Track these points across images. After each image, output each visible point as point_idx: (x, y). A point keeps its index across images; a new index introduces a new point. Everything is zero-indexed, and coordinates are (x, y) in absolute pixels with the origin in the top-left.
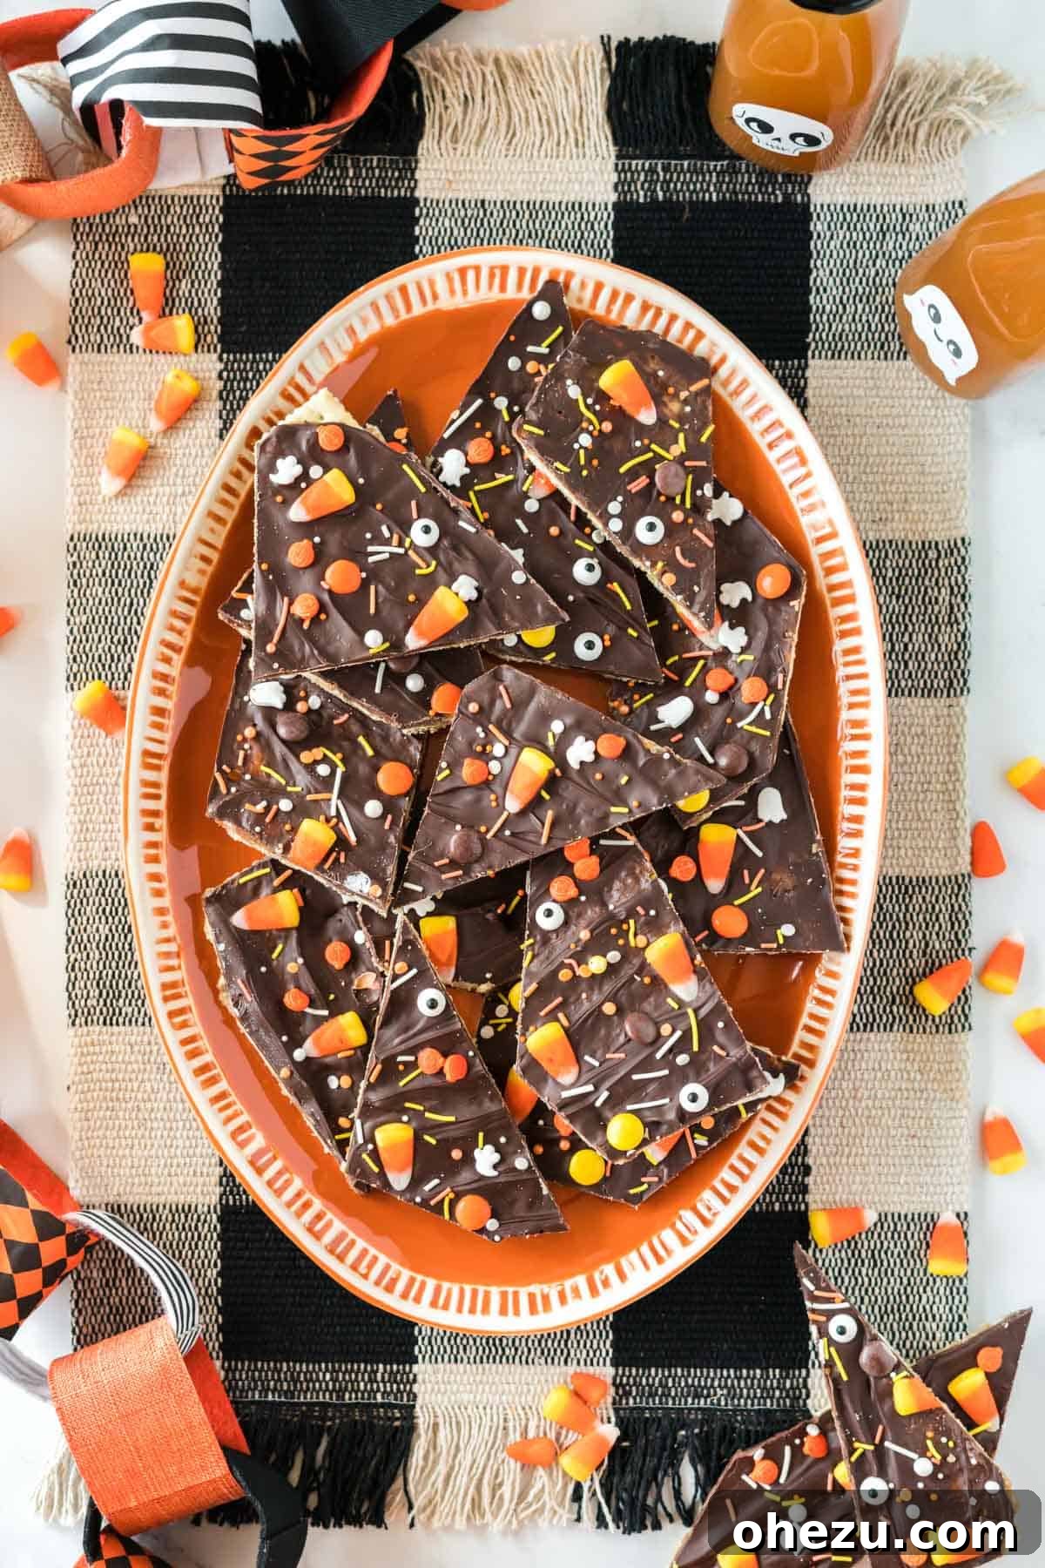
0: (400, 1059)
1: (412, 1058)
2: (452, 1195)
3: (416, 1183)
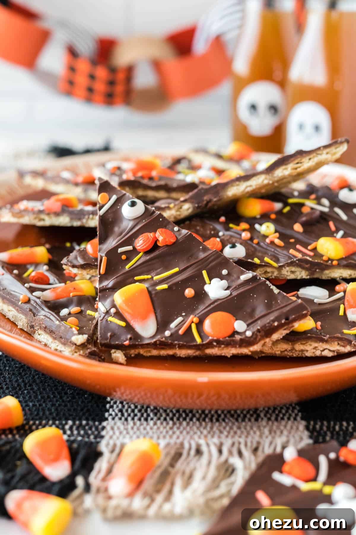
0: (120, 250)
1: (130, 248)
2: (196, 320)
3: (162, 326)
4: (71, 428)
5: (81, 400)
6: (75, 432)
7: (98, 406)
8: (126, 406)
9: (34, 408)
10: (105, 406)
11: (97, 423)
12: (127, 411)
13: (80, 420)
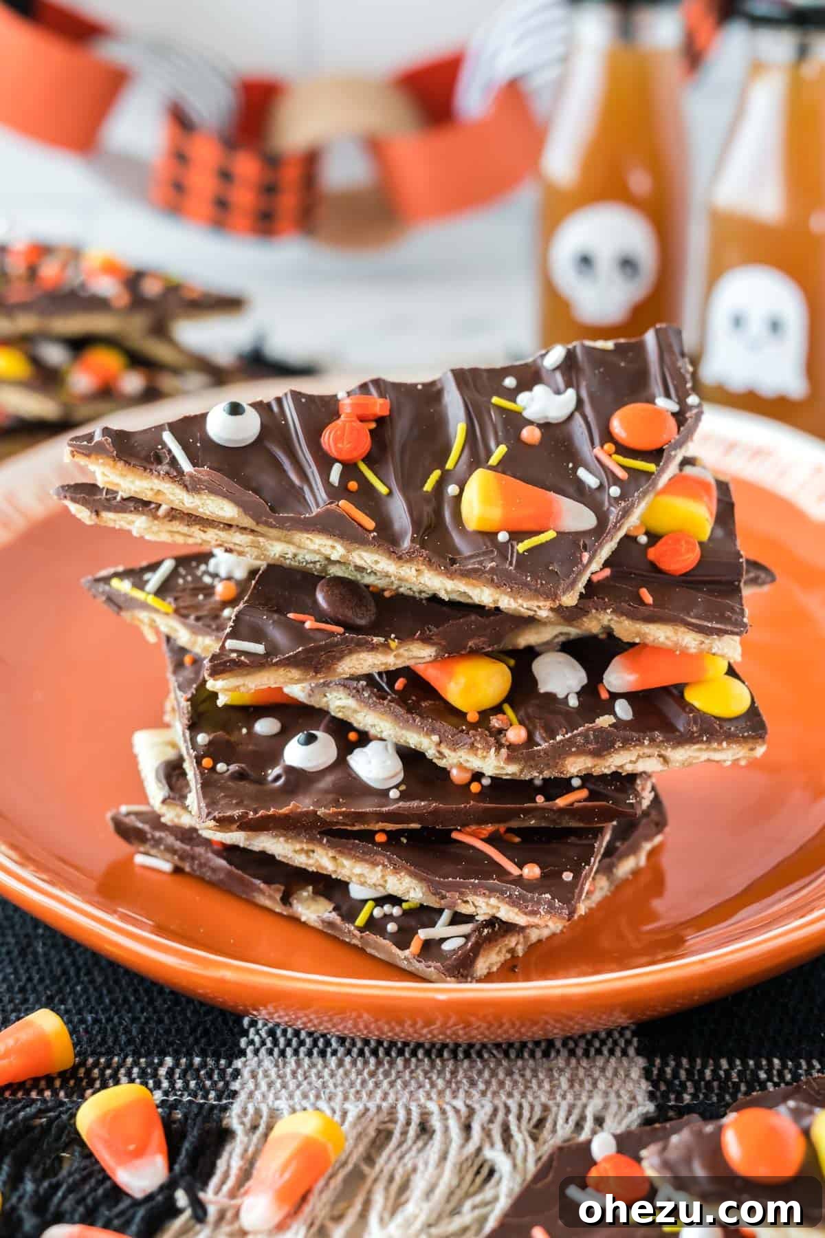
4: (170, 1075)
6: (179, 1084)
9: (96, 1027)
10: (240, 1023)
11: (223, 1063)
12: (284, 1033)
13: (189, 1054)
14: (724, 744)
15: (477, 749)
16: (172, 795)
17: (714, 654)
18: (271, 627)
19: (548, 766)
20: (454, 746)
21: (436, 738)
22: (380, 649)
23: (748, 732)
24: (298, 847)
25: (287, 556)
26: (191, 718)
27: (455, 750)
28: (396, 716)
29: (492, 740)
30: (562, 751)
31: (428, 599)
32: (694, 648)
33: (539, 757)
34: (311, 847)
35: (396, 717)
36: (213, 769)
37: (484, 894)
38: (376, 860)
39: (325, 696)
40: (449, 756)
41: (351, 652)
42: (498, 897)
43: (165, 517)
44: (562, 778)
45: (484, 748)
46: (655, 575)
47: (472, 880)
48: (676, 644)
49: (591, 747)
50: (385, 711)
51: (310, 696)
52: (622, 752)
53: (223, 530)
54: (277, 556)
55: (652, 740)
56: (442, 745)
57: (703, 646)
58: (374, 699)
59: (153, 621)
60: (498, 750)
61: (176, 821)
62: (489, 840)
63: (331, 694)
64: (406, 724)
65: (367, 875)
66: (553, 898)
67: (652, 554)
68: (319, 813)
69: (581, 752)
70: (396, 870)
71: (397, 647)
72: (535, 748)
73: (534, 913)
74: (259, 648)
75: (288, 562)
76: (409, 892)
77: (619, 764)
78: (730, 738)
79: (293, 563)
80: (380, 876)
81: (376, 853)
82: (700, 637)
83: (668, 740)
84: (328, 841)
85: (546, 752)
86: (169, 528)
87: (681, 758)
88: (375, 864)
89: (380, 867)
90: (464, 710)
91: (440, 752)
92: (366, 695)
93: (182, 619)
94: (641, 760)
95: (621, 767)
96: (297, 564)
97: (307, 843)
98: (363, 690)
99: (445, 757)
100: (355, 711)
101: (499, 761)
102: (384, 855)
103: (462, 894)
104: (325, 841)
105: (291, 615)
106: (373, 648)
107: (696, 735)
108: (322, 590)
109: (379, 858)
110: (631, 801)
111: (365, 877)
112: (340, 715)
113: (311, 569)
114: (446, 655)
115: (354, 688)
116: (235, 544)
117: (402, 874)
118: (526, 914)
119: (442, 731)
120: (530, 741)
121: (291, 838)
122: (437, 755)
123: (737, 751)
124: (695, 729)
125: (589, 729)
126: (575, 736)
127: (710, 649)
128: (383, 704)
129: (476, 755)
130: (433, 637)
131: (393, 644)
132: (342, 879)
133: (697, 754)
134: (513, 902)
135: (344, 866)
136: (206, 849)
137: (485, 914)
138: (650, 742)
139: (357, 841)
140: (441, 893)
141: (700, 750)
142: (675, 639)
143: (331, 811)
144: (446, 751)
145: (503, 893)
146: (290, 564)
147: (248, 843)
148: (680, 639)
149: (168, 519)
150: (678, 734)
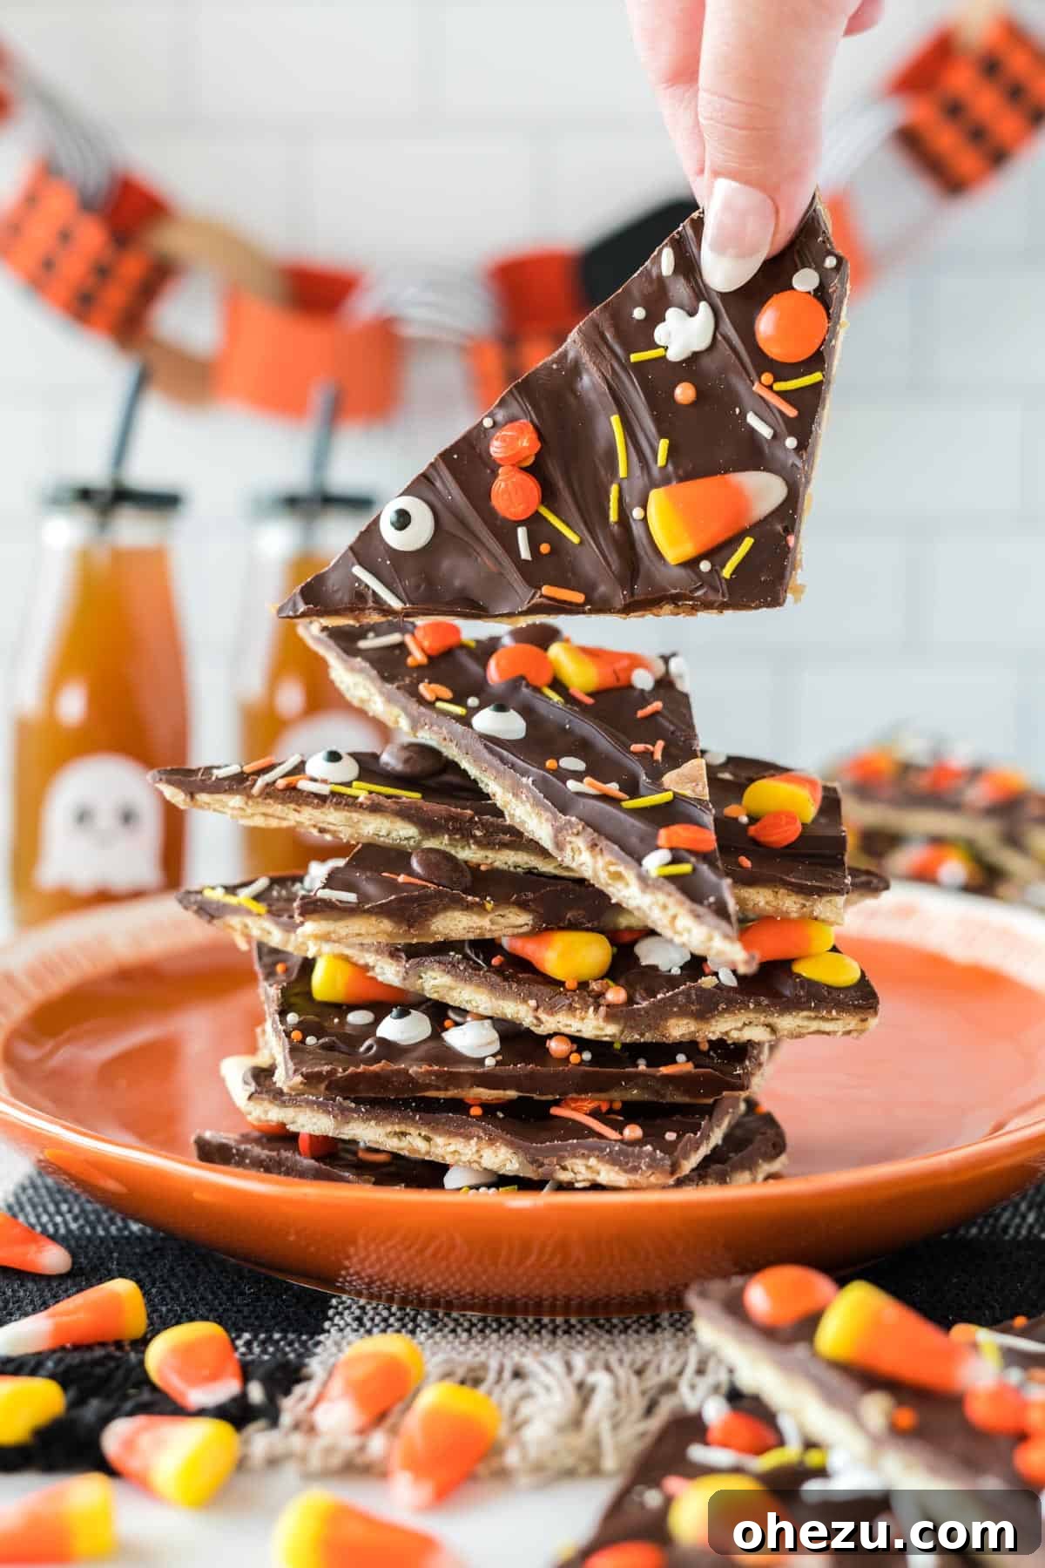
0: (525, 554)
2: (768, 379)
4: (248, 1344)
5: (273, 1303)
6: (257, 1350)
7: (309, 1313)
8: (371, 1313)
9: (171, 1315)
10: (325, 1312)
11: (304, 1337)
12: (372, 1320)
13: (269, 1331)
14: (834, 1013)
15: (576, 1009)
16: (259, 1089)
17: (816, 919)
18: (364, 883)
19: (649, 1027)
20: (552, 1011)
21: (533, 1003)
22: (475, 909)
23: (858, 1000)
24: (389, 1129)
25: (381, 834)
26: (282, 1004)
27: (552, 1015)
28: (492, 985)
29: (591, 1000)
30: (662, 1012)
31: (526, 873)
32: (796, 912)
33: (640, 1016)
34: (403, 1128)
35: (493, 988)
36: (303, 1041)
37: (583, 1154)
38: (470, 1132)
39: (421, 978)
40: (547, 1021)
41: (446, 909)
42: (598, 1157)
43: (260, 796)
44: (664, 1043)
45: (582, 1009)
46: (757, 848)
47: (570, 1141)
48: (777, 909)
49: (693, 1008)
50: (482, 983)
51: (404, 979)
52: (726, 1015)
53: (317, 807)
54: (371, 832)
55: (758, 1004)
56: (540, 1010)
57: (805, 909)
58: (470, 971)
59: (246, 926)
60: (596, 1010)
61: (263, 1117)
62: (595, 1114)
63: (425, 973)
64: (504, 995)
65: (461, 1151)
66: (655, 1150)
67: (752, 830)
68: (411, 1071)
69: (684, 1013)
70: (492, 1141)
71: (492, 909)
72: (635, 1006)
73: (635, 1169)
74: (351, 897)
75: (382, 839)
76: (505, 1165)
77: (724, 1031)
78: (842, 1007)
79: (387, 841)
80: (474, 1150)
81: (472, 1125)
82: (800, 899)
83: (774, 1005)
84: (420, 1118)
85: (646, 1010)
86: (264, 809)
87: (788, 1026)
88: (468, 1137)
89: (475, 1139)
90: (563, 980)
91: (538, 1019)
92: (462, 968)
93: (276, 918)
94: (746, 1027)
95: (726, 1033)
96: (391, 841)
97: (399, 1123)
98: (459, 963)
99: (542, 1023)
100: (451, 989)
101: (598, 1019)
102: (479, 1127)
103: (562, 1158)
104: (417, 1117)
105: (384, 874)
106: (468, 907)
107: (803, 1000)
108: (417, 856)
109: (475, 1130)
110: (738, 1072)
111: (459, 1154)
112: (435, 996)
113: (405, 846)
114: (544, 925)
115: (450, 963)
116: (329, 823)
117: (498, 1144)
118: (626, 1171)
119: (539, 994)
120: (630, 1000)
121: (383, 1120)
122: (535, 1021)
123: (847, 1021)
124: (802, 993)
125: (690, 987)
126: (677, 994)
127: (812, 912)
128: (479, 975)
129: (574, 1016)
130: (530, 903)
131: (489, 906)
132: (436, 1160)
133: (806, 1023)
134: (613, 1160)
135: (437, 1146)
136: (294, 1152)
137: (584, 1181)
138: (756, 1005)
139: (450, 1115)
140: (538, 1160)
141: (809, 1018)
142: (774, 904)
143: (423, 1070)
144: (543, 1017)
145: (602, 1150)
146: (384, 842)
147: (337, 1132)
148: (781, 903)
149: (264, 796)
150: (784, 999)
